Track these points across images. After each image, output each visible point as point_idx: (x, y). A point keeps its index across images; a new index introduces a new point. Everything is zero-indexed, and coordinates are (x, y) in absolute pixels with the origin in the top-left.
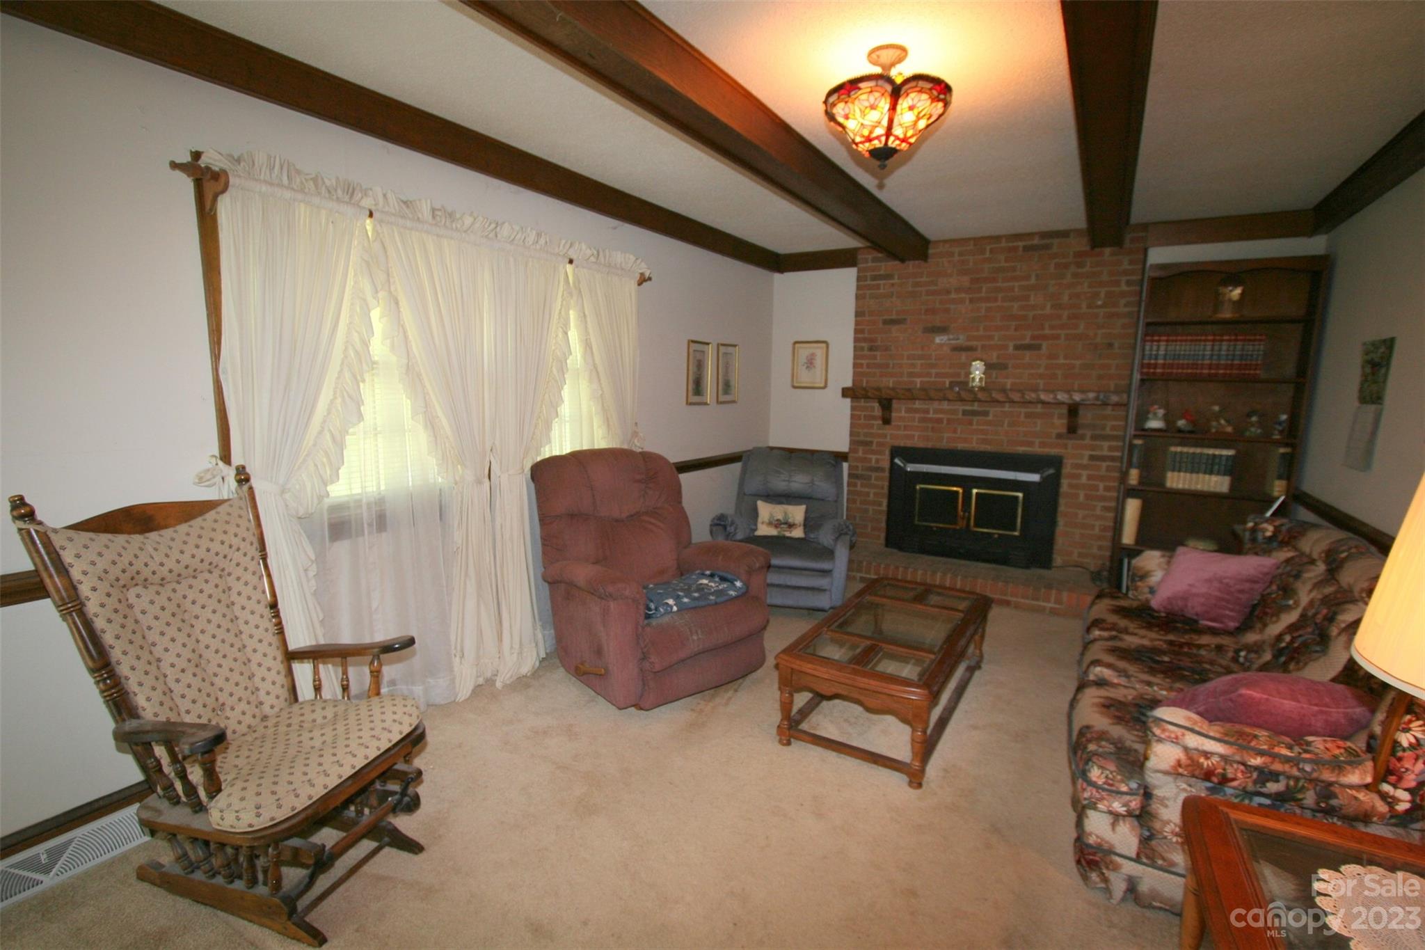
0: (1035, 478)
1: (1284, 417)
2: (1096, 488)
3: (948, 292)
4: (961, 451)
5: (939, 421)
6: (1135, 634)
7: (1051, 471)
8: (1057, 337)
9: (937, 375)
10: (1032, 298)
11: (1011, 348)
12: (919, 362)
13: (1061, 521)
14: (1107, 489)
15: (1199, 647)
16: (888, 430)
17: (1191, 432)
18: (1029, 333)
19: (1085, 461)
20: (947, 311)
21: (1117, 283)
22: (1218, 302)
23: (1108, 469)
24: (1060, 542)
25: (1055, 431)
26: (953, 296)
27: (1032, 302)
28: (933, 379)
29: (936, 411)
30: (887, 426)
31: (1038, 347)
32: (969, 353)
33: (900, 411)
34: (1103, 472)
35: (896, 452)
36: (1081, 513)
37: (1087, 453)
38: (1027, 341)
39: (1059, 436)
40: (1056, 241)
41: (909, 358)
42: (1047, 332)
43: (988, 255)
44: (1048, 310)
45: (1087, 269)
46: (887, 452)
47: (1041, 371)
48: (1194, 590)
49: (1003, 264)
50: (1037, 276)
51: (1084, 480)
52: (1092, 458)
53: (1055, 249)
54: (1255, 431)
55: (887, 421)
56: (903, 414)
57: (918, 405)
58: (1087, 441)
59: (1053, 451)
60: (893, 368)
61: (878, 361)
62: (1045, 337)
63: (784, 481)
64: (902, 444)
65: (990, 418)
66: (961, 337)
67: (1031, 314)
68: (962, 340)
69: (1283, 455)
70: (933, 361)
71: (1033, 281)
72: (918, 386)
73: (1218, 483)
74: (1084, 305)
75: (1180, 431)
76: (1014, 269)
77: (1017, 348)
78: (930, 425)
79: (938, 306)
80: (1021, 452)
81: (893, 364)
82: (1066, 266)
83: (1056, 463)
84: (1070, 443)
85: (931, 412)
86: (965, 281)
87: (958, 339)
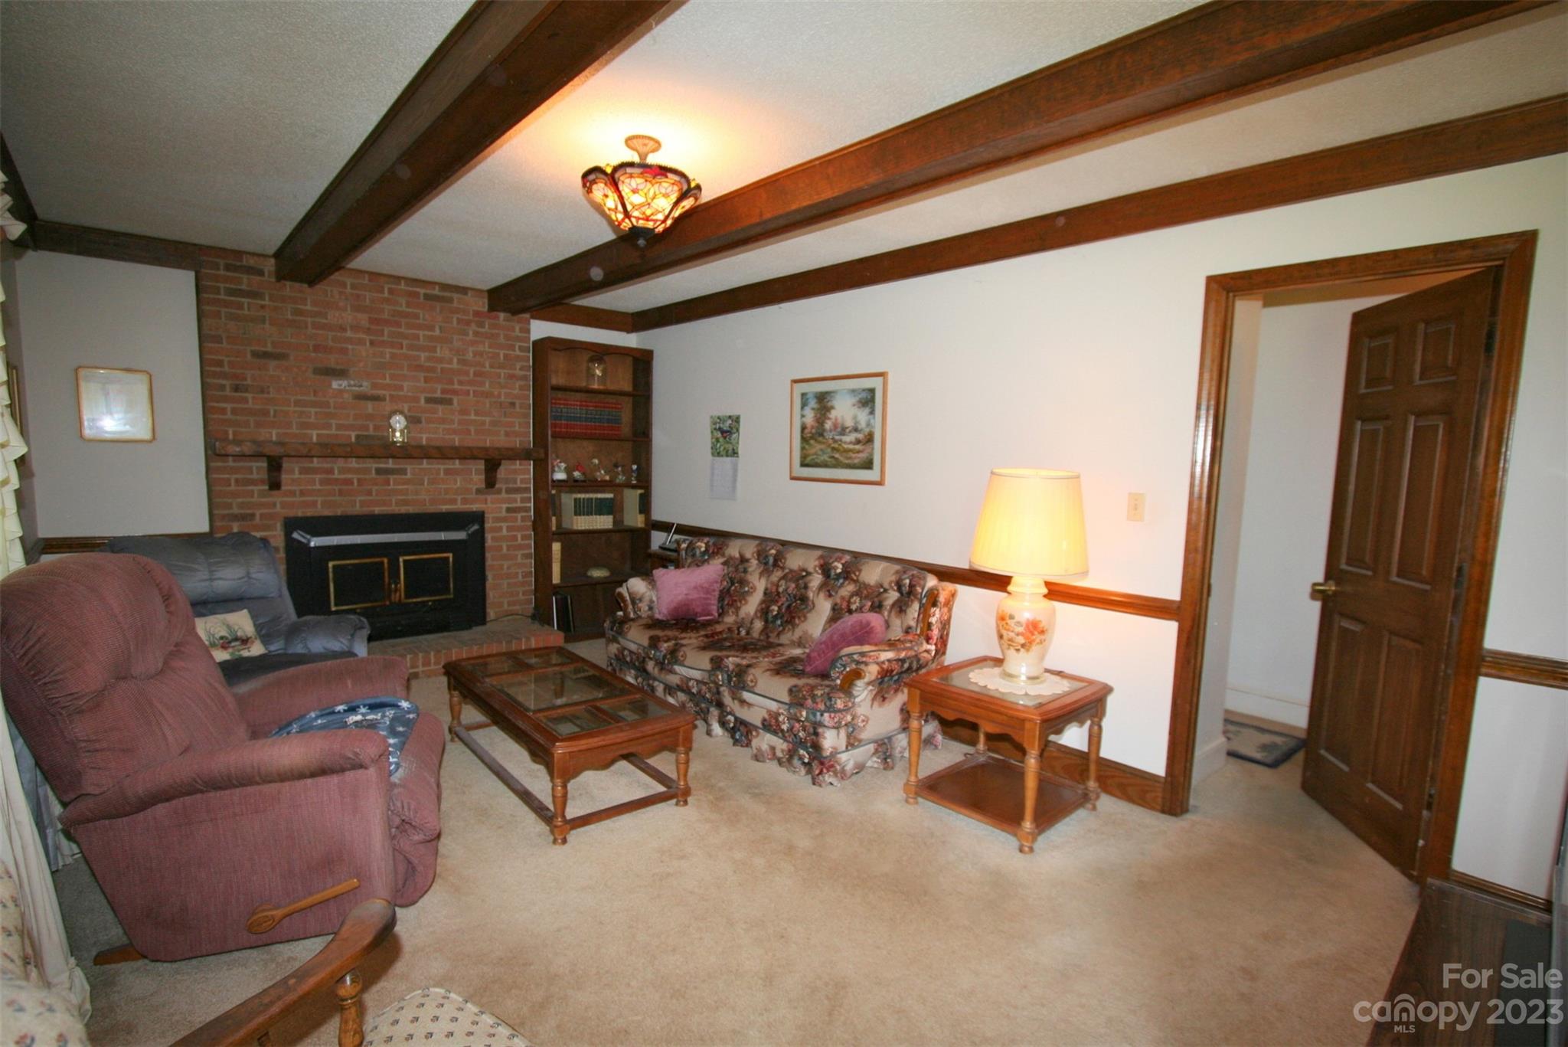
0: (461, 535)
1: (635, 467)
2: (515, 538)
3: (343, 329)
4: (379, 516)
5: (349, 482)
6: (685, 638)
7: (476, 527)
8: (467, 393)
9: (339, 427)
10: (438, 349)
11: (423, 401)
12: (313, 410)
13: (490, 575)
14: (524, 537)
15: (721, 633)
16: (277, 498)
17: (584, 481)
18: (439, 387)
19: (504, 514)
20: (344, 351)
21: (512, 348)
22: (590, 375)
23: (523, 519)
24: (491, 595)
25: (475, 487)
26: (349, 334)
27: (438, 354)
28: (333, 432)
29: (342, 471)
30: (275, 492)
31: (450, 402)
32: (376, 403)
33: (291, 474)
34: (519, 523)
35: (291, 524)
36: (506, 564)
37: (505, 506)
38: (438, 395)
39: (478, 491)
40: (455, 296)
41: (297, 403)
42: (456, 386)
43: (386, 295)
44: (455, 365)
45: (486, 329)
46: (279, 526)
47: (455, 426)
48: (690, 597)
49: (404, 308)
50: (440, 328)
51: (505, 532)
52: (509, 510)
53: (455, 304)
54: (621, 478)
55: (275, 485)
56: (297, 476)
57: (316, 463)
58: (504, 495)
59: (475, 507)
60: (275, 416)
61: (250, 405)
62: (455, 392)
63: (207, 580)
64: (300, 514)
65: (409, 476)
66: (365, 384)
67: (439, 366)
68: (366, 387)
69: (641, 495)
70: (332, 410)
71: (437, 332)
72: (315, 439)
73: (604, 522)
74: (487, 365)
75: (576, 481)
76: (416, 316)
77: (429, 400)
78: (336, 488)
79: (331, 343)
80: (444, 511)
81: (275, 411)
82: (468, 323)
83: (479, 518)
84: (489, 498)
85: (336, 472)
86: (363, 319)
87: (361, 386)
